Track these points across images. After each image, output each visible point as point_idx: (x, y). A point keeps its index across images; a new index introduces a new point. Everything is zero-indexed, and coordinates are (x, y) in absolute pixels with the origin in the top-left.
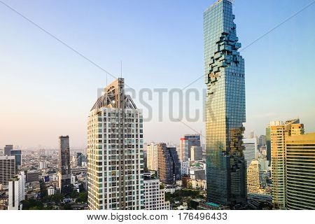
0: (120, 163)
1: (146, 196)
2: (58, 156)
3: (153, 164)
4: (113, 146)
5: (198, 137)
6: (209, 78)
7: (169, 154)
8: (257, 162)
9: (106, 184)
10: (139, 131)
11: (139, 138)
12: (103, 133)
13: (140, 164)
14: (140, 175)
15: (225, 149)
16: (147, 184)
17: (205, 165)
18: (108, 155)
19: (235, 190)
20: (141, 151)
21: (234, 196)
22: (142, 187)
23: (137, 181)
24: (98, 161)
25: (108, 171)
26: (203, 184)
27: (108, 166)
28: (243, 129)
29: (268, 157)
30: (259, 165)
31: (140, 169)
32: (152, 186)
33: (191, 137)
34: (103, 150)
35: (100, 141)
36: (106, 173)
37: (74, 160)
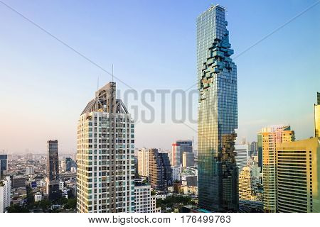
0: (111, 168)
1: (137, 202)
2: (46, 161)
3: (144, 170)
4: (104, 152)
5: (190, 143)
6: (202, 83)
7: (161, 159)
8: (248, 169)
9: (96, 190)
10: (130, 136)
11: (130, 144)
12: (93, 138)
13: (131, 170)
14: (131, 180)
15: (217, 155)
16: (138, 190)
17: (197, 171)
18: (98, 160)
19: (227, 196)
20: (132, 156)
21: (226, 203)
22: (133, 193)
23: (128, 187)
24: (88, 166)
25: (98, 177)
26: (195, 190)
27: (98, 172)
28: (235, 135)
29: (260, 164)
30: (251, 172)
31: (131, 175)
32: (143, 192)
33: (183, 143)
34: (93, 155)
35: (90, 146)
36: (96, 179)
37: (62, 165)
